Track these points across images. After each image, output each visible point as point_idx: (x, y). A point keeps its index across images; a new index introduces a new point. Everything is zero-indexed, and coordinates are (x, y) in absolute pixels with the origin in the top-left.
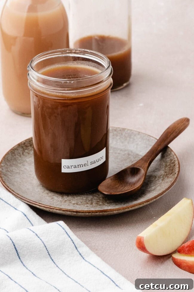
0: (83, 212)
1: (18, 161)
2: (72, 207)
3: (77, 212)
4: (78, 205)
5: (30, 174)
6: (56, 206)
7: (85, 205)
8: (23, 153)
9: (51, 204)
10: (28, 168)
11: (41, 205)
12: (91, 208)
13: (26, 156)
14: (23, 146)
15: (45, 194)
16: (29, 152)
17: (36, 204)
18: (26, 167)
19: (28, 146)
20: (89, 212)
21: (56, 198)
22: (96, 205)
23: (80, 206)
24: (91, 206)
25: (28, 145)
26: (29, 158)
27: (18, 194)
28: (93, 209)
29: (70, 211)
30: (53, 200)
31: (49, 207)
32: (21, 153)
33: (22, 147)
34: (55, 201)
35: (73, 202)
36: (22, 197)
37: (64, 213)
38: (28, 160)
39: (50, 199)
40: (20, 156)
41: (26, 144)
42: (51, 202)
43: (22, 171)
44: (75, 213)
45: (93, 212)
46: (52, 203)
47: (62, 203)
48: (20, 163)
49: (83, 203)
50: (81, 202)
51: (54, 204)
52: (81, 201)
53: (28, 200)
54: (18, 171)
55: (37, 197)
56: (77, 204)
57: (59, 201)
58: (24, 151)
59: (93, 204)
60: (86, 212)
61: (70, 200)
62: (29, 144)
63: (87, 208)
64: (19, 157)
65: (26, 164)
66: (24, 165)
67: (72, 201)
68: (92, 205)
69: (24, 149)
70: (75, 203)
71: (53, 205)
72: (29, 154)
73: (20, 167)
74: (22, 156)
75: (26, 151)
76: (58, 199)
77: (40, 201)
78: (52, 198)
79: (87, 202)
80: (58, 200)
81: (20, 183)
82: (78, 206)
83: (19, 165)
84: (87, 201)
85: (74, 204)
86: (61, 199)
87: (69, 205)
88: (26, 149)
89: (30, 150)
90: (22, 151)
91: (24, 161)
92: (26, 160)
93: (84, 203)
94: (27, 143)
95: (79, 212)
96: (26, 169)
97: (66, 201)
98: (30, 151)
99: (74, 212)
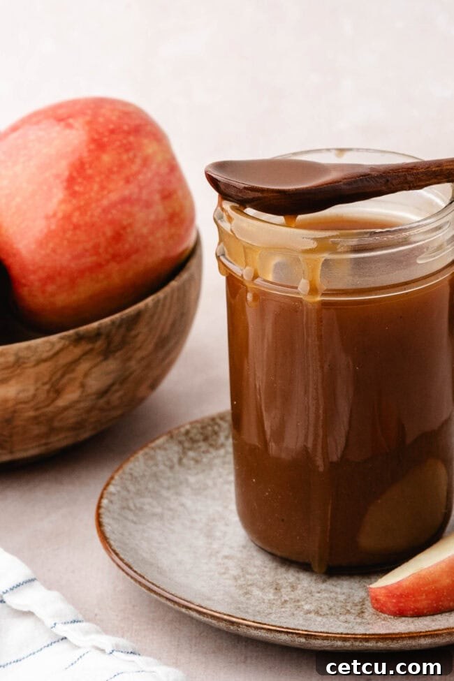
0: (326, 638)
1: (162, 480)
2: (301, 622)
3: (307, 636)
4: (321, 615)
5: (193, 521)
6: (254, 616)
7: (342, 618)
8: (180, 460)
9: (239, 608)
10: (189, 503)
11: (205, 611)
12: (356, 627)
13: (189, 469)
14: (183, 438)
15: (227, 579)
16: (199, 458)
17: (190, 609)
18: (184, 500)
19: (197, 441)
20: (345, 640)
21: (257, 593)
22: (374, 617)
23: (324, 620)
24: (359, 620)
25: (199, 437)
26: (197, 474)
27: (141, 576)
28: (360, 630)
29: (288, 633)
30: (248, 599)
31: (225, 617)
32: (175, 460)
33: (180, 443)
34: (254, 601)
35: (307, 607)
36: (153, 584)
37: (270, 636)
38: (192, 479)
39: (240, 595)
40: (171, 468)
41: (192, 435)
42: (242, 603)
43: (170, 509)
44: (303, 640)
45: (356, 639)
46: (245, 606)
47: (274, 609)
48: (168, 488)
49: (335, 611)
50: (330, 609)
51: (250, 611)
52: (332, 605)
53: (169, 596)
54: (159, 510)
55: (203, 587)
56: (317, 613)
57: (266, 601)
58: (184, 453)
59: (366, 615)
60: (335, 638)
61: (298, 601)
62: (202, 434)
63: (346, 625)
64: (167, 470)
65: (186, 491)
66: (178, 494)
67: (303, 603)
68: (362, 617)
69: (184, 448)
70: (313, 608)
71: (247, 612)
72: (197, 462)
73: (168, 499)
74: (177, 467)
75: (191, 454)
76: (264, 597)
77: (209, 599)
78: (246, 593)
79: (348, 608)
80: (264, 599)
81: (159, 543)
82: (319, 619)
83: (165, 493)
84: (349, 605)
85: (309, 612)
86: (272, 597)
87: (293, 615)
88: (190, 449)
89: (204, 452)
90: (178, 452)
91: (181, 483)
92: (187, 480)
93: (338, 610)
94: (194, 431)
95: (315, 637)
96: (182, 505)
97: (286, 601)
98: (203, 455)
99: (299, 635)
